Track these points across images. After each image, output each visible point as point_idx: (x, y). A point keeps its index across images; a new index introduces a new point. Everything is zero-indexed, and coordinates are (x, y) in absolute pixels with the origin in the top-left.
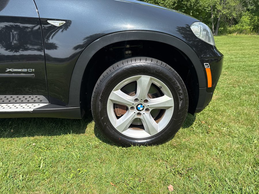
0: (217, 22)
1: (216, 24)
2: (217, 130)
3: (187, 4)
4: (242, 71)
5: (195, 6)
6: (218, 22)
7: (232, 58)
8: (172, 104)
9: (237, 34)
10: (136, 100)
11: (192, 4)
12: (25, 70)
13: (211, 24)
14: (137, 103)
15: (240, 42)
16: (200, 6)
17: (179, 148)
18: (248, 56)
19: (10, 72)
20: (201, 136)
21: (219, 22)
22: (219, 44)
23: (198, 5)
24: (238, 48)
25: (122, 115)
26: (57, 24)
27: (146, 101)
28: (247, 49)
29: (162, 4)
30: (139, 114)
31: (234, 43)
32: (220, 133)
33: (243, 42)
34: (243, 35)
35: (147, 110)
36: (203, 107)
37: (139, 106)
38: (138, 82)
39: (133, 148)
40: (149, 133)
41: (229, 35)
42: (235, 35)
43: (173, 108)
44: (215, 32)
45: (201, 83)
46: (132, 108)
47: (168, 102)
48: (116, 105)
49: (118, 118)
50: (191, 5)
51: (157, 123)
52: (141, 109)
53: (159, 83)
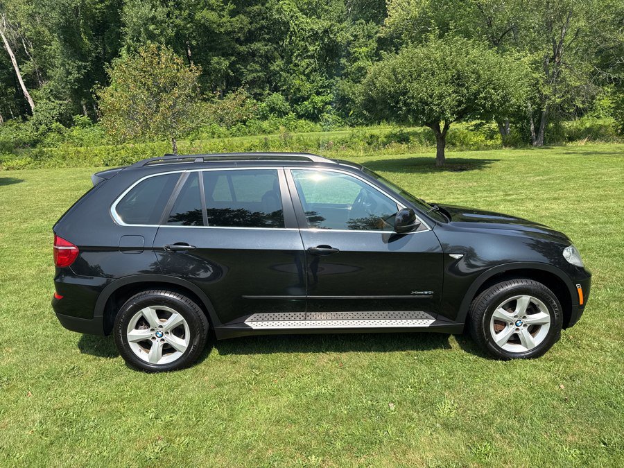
0: (540, 117)
1: (539, 121)
2: (588, 345)
3: (485, 104)
4: (607, 256)
5: (501, 106)
6: (543, 117)
7: (586, 224)
8: (549, 320)
9: (587, 141)
10: (516, 316)
11: (496, 104)
12: (426, 293)
13: (528, 121)
14: (516, 319)
15: (597, 174)
16: (512, 106)
17: (557, 361)
18: (614, 218)
19: (414, 294)
20: (573, 351)
21: (546, 117)
22: (553, 179)
23: (507, 104)
24: (594, 193)
25: (501, 331)
26: (457, 256)
27: (524, 317)
28: (612, 196)
29: (436, 105)
30: (517, 329)
31: (585, 177)
32: (592, 348)
33: (603, 174)
34: (601, 146)
35: (525, 325)
36: (574, 322)
37: (518, 322)
38: (518, 300)
39: (515, 362)
40: (527, 348)
41: (570, 144)
42: (582, 145)
43: (549, 324)
44: (537, 137)
45: (574, 302)
46: (512, 324)
47: (545, 318)
48: (497, 321)
49: (497, 333)
50: (492, 105)
51: (533, 337)
52: (520, 324)
53: (536, 301)
